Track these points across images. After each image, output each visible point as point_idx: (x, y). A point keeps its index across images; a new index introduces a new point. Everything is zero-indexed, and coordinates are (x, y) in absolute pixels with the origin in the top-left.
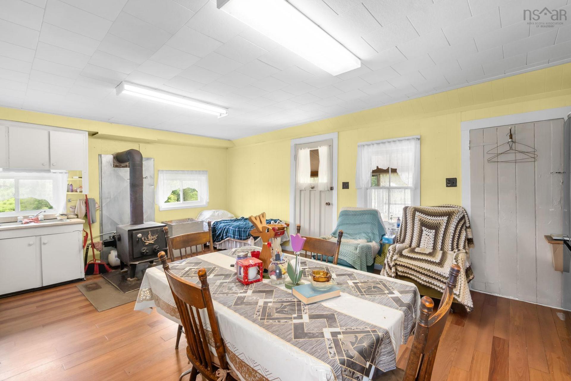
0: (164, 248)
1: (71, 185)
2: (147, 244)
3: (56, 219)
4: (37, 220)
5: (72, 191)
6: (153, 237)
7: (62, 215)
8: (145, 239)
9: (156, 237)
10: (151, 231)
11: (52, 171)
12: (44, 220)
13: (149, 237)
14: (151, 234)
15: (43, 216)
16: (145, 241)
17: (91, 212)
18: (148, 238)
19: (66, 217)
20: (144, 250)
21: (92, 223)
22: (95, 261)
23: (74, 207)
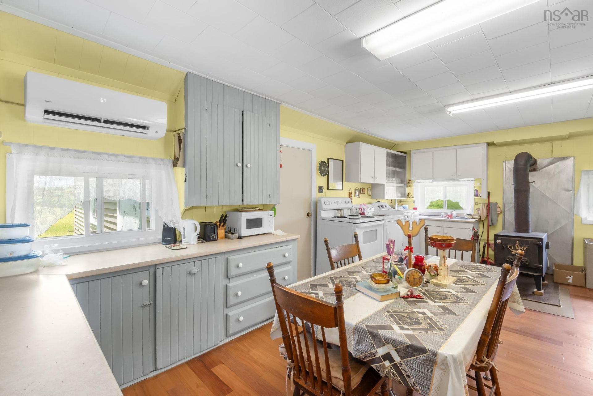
0: (537, 264)
1: (477, 190)
2: (513, 253)
3: (464, 217)
4: (451, 216)
5: (478, 196)
6: (521, 247)
7: (468, 215)
8: (511, 248)
9: (525, 248)
10: (519, 240)
11: (461, 179)
12: (457, 217)
13: (517, 247)
14: (519, 243)
15: (456, 214)
16: (511, 250)
17: (491, 214)
18: (515, 247)
19: (471, 217)
20: (508, 258)
21: (491, 225)
22: (488, 260)
23: (478, 209)
